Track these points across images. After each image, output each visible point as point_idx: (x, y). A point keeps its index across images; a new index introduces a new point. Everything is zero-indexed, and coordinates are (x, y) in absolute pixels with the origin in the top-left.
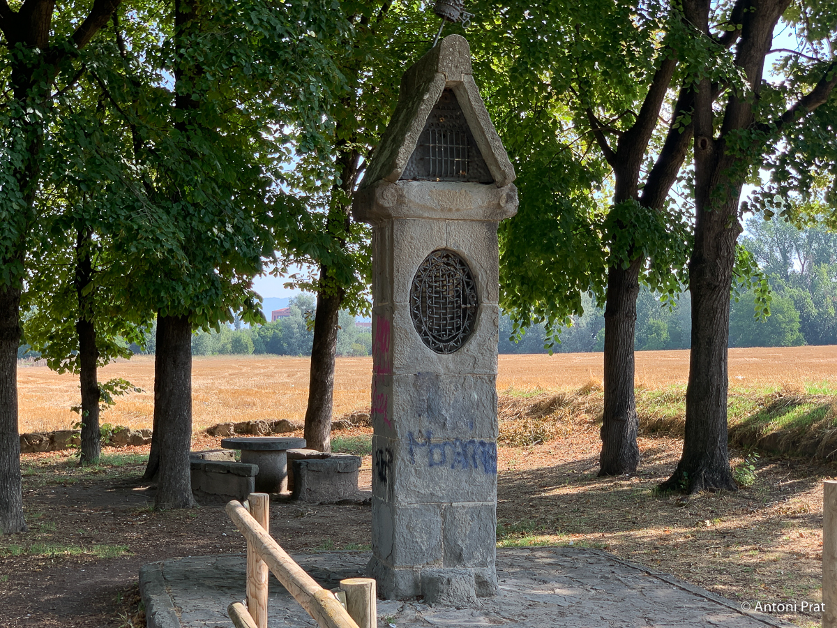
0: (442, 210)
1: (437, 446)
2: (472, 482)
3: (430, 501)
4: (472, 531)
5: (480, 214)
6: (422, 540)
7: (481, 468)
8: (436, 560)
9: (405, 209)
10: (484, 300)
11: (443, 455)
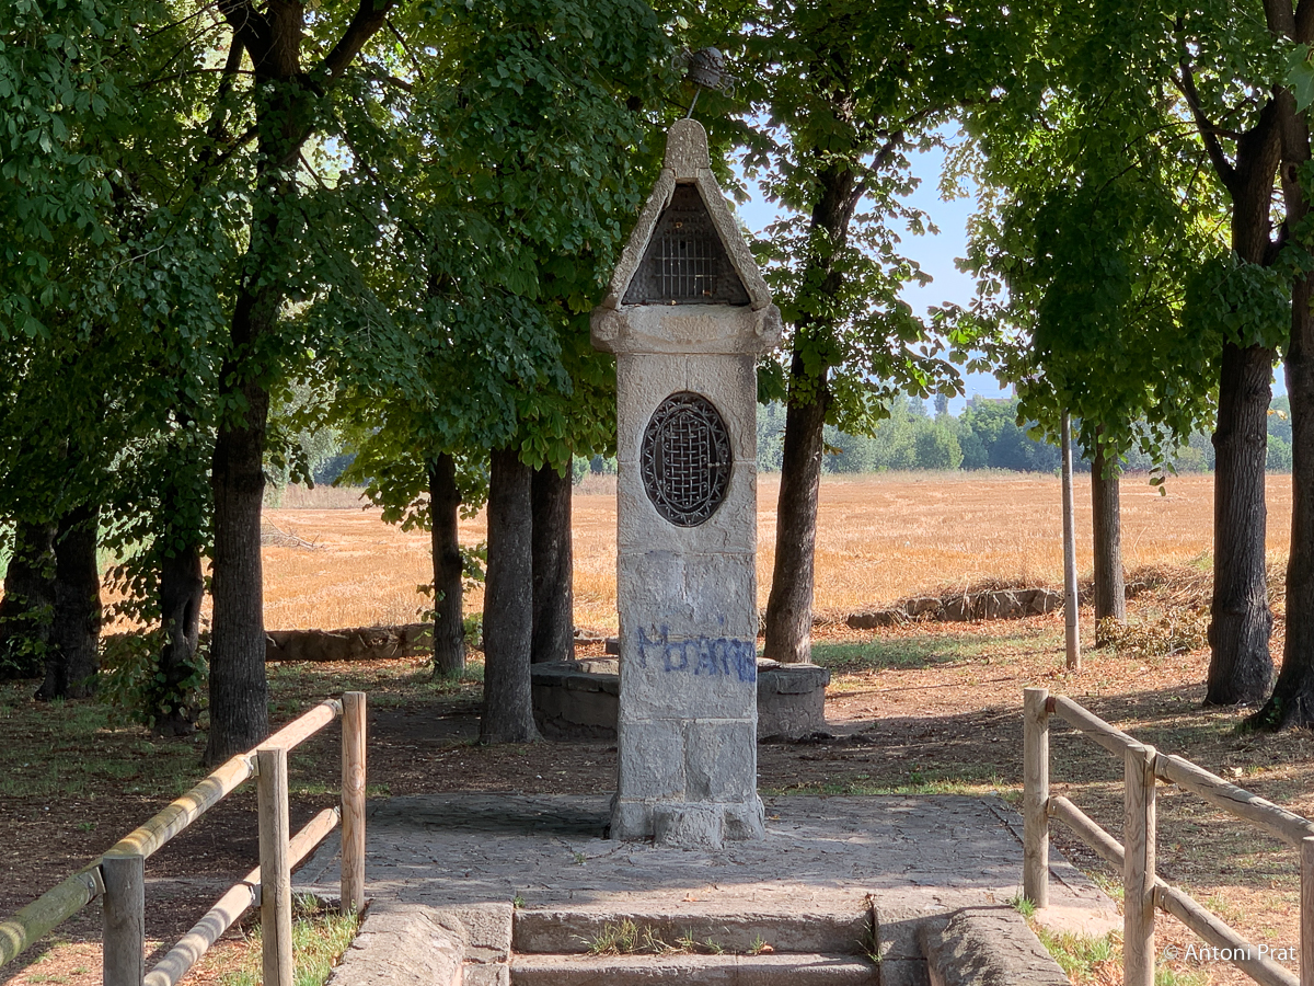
0: (679, 342)
1: (675, 645)
2: (721, 692)
3: (667, 716)
4: (722, 756)
5: (729, 346)
6: (655, 764)
7: (734, 674)
8: (676, 792)
9: (629, 343)
10: (737, 456)
11: (684, 657)
